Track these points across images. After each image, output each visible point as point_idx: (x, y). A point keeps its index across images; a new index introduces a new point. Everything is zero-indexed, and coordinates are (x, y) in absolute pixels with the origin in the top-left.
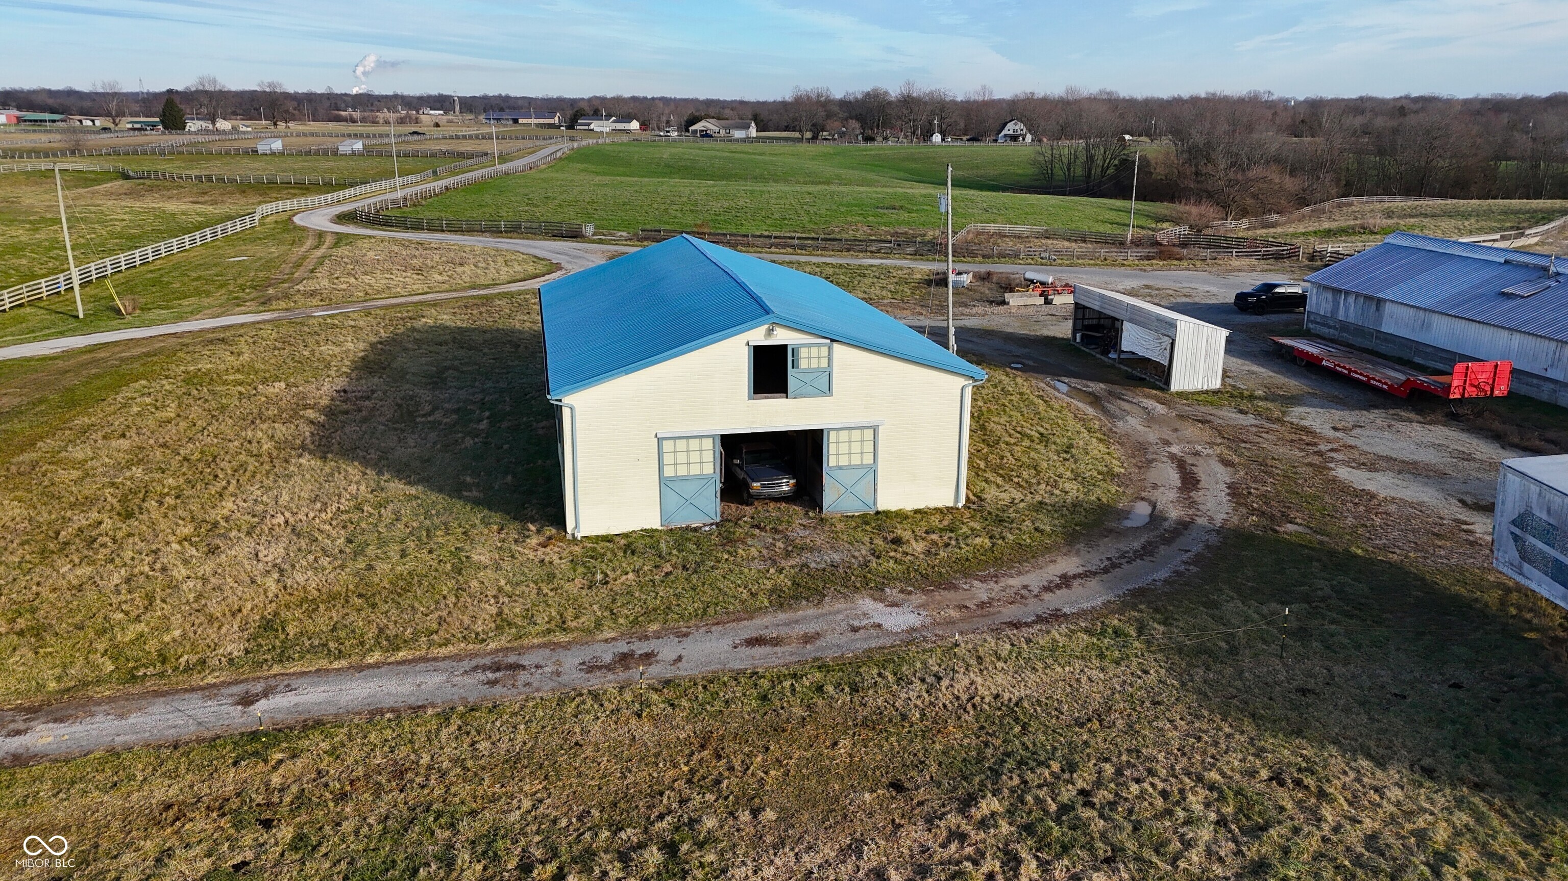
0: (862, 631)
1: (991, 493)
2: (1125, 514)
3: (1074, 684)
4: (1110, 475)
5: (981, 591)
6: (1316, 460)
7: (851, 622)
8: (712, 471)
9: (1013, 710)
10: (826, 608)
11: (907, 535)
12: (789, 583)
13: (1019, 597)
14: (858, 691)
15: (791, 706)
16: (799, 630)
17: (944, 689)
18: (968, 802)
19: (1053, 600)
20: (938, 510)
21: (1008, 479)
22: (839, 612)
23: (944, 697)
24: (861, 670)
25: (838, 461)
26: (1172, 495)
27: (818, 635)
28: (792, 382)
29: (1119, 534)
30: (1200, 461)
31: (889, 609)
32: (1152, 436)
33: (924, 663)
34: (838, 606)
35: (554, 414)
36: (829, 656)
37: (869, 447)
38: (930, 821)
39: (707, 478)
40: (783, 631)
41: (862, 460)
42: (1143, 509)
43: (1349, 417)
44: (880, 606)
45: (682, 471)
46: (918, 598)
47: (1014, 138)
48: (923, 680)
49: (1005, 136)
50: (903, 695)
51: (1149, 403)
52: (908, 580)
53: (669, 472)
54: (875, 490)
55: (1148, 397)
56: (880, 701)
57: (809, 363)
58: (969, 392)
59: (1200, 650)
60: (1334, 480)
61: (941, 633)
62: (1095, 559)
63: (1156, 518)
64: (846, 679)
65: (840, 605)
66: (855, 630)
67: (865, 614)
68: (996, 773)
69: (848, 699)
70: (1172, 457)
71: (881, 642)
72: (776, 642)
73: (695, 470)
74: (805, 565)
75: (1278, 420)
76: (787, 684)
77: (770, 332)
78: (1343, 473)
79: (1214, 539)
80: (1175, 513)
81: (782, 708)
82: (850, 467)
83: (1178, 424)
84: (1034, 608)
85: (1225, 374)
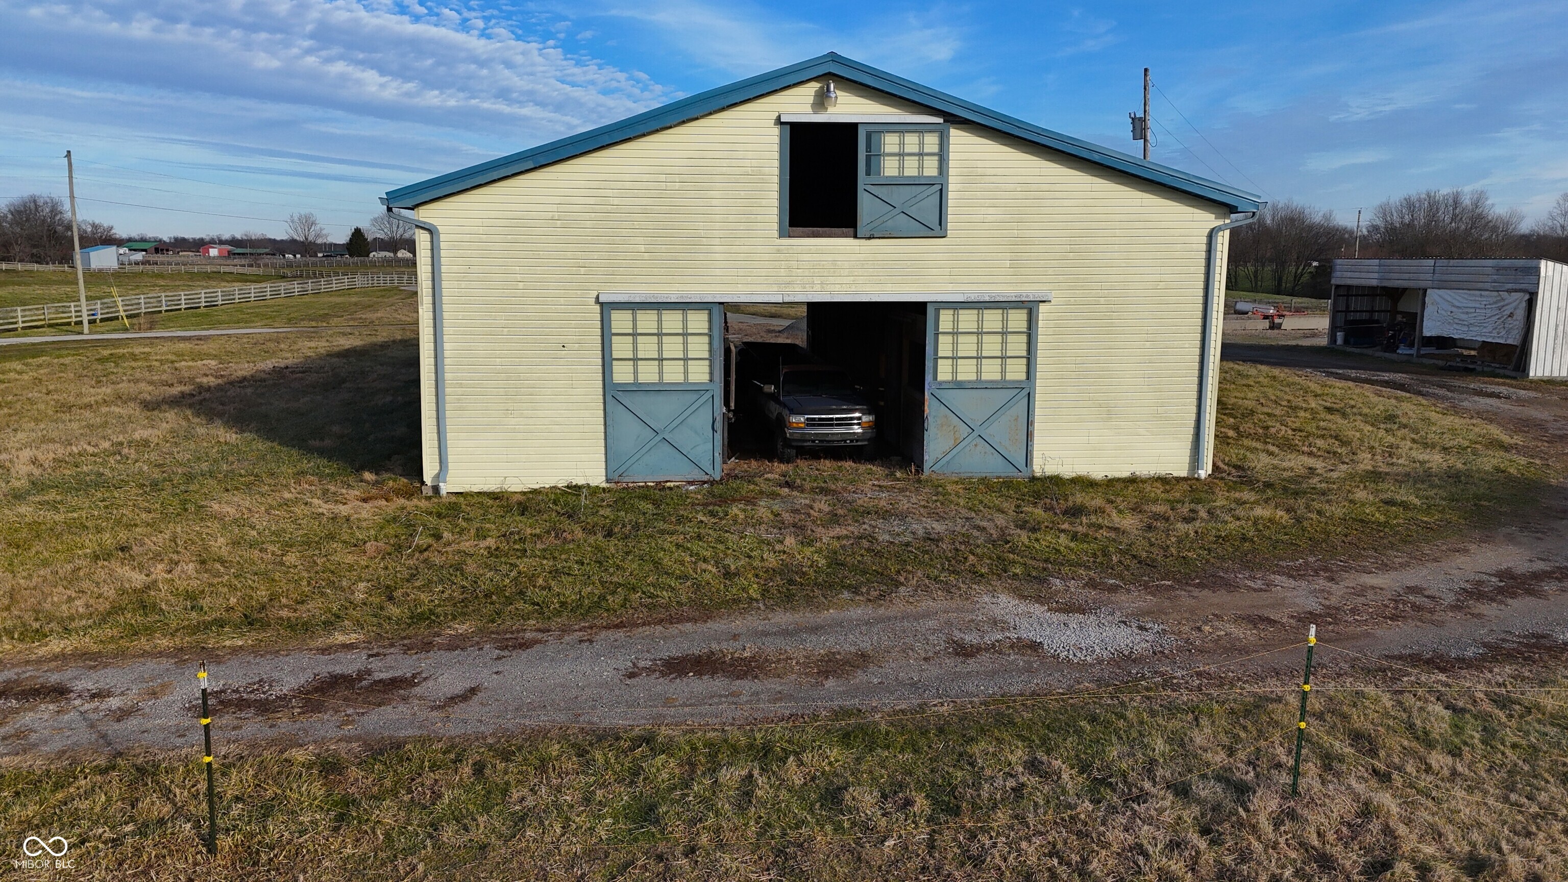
0: (985, 657)
7: (957, 635)
8: (705, 378)
10: (898, 606)
11: (1097, 505)
12: (822, 562)
13: (1409, 609)
14: (956, 811)
15: (721, 846)
16: (817, 647)
17: (1266, 827)
20: (1158, 480)
22: (927, 615)
24: (975, 749)
25: (955, 372)
27: (863, 659)
28: (866, 205)
31: (1063, 617)
33: (1178, 740)
34: (926, 604)
36: (884, 707)
37: (1018, 345)
39: (696, 390)
40: (770, 646)
41: (1003, 372)
44: (1038, 609)
45: (648, 374)
46: (1136, 600)
48: (1182, 791)
50: (1116, 836)
52: (1106, 567)
53: (622, 374)
54: (1029, 435)
56: (1031, 851)
57: (901, 167)
58: (1223, 242)
61: (1213, 668)
64: (921, 771)
66: (964, 651)
67: (994, 622)
69: (923, 836)
71: (1037, 682)
72: (746, 669)
73: (673, 374)
74: (872, 538)
76: (730, 775)
77: (822, 100)
81: (690, 851)
82: (979, 386)
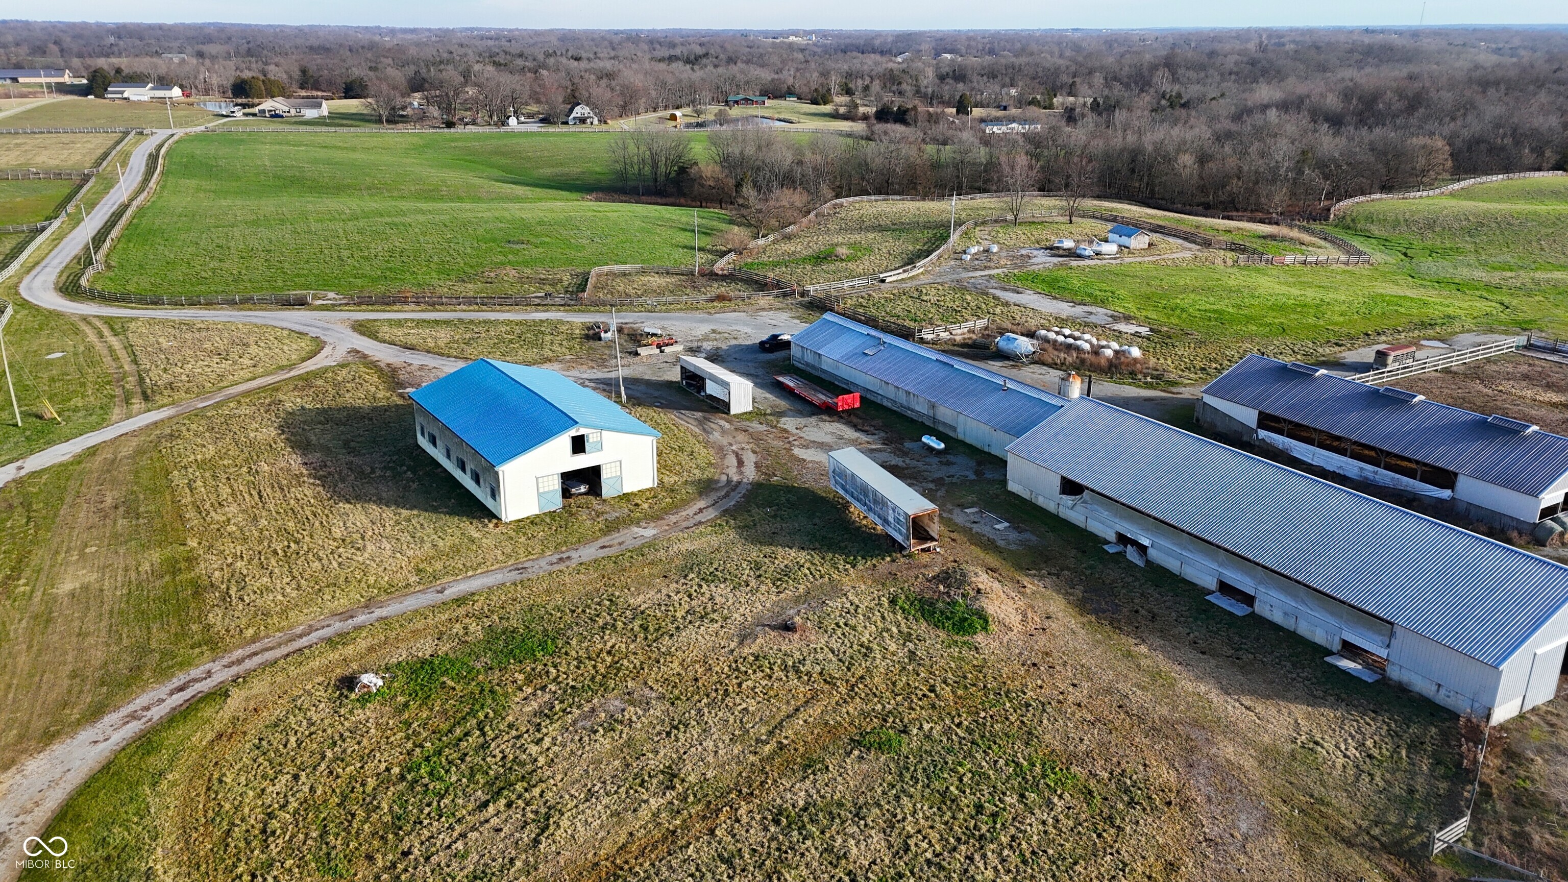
0: (638, 538)
1: (666, 479)
2: (717, 481)
3: (709, 543)
4: (710, 464)
5: (673, 519)
6: (787, 446)
7: (633, 536)
8: (557, 487)
9: (692, 553)
11: (639, 502)
12: (604, 526)
13: (687, 519)
14: (644, 555)
15: (625, 563)
16: (616, 542)
17: (670, 550)
18: (685, 577)
19: (699, 518)
20: (647, 490)
21: (671, 471)
22: (627, 533)
23: (671, 553)
24: (642, 549)
25: (607, 477)
26: (735, 470)
27: (623, 542)
28: (587, 448)
29: (717, 490)
30: (744, 453)
31: (644, 529)
32: (724, 441)
33: (662, 544)
35: (497, 473)
36: (630, 548)
37: (619, 468)
38: (677, 582)
39: (556, 490)
40: (611, 542)
41: (617, 474)
42: (724, 478)
43: (802, 421)
44: (640, 529)
45: (546, 489)
46: (652, 525)
47: (583, 121)
48: (663, 549)
49: (575, 118)
50: (659, 554)
51: (722, 423)
52: (646, 518)
53: (541, 490)
54: (623, 485)
55: (722, 418)
56: (652, 557)
57: (593, 440)
58: (655, 442)
59: (746, 526)
60: (793, 455)
61: (664, 534)
62: (710, 501)
63: (729, 481)
64: (638, 552)
65: (626, 531)
66: (635, 538)
67: (636, 533)
68: (691, 569)
69: (642, 558)
70: (733, 451)
71: (645, 540)
72: (610, 546)
73: (551, 488)
74: (607, 519)
75: (776, 427)
76: (620, 557)
77: (577, 430)
78: (797, 451)
79: (749, 487)
80: (735, 478)
81: (622, 564)
82: (612, 478)
83: (735, 434)
84: (690, 523)
85: (754, 401)
